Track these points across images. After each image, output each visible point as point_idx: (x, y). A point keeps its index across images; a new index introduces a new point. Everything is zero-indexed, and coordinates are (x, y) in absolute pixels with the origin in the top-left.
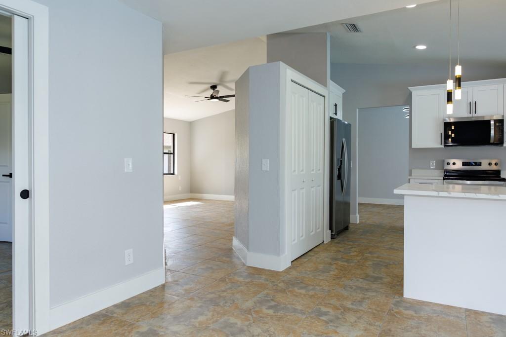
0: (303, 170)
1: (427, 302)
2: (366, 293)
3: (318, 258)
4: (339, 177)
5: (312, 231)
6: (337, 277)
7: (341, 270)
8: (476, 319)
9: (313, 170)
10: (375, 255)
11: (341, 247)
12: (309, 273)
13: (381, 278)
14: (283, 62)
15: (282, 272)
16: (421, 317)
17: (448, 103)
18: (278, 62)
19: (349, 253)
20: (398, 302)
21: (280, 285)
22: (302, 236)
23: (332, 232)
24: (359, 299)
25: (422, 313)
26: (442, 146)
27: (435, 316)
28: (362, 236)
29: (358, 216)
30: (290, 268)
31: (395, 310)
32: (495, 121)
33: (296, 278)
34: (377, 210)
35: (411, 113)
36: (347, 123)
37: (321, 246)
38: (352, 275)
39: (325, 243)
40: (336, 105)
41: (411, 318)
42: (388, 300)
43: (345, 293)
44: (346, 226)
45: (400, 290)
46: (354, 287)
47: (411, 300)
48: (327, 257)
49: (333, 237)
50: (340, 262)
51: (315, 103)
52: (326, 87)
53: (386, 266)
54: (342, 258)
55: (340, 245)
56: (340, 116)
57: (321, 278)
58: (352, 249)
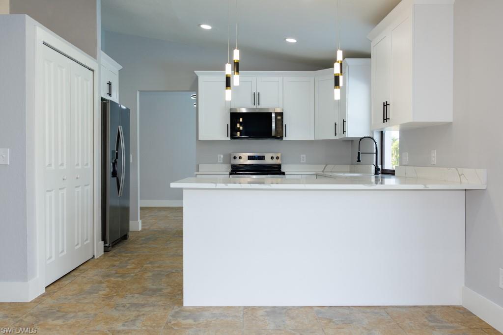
0: (62, 164)
1: (207, 307)
2: (141, 310)
3: (85, 277)
4: (115, 174)
5: (78, 244)
6: (108, 297)
7: (113, 287)
8: (252, 314)
9: (78, 165)
10: (156, 265)
11: (116, 261)
12: (70, 297)
13: (161, 290)
14: (29, 15)
15: (31, 302)
16: (199, 324)
17: (227, 89)
18: (23, 15)
19: (126, 266)
20: (177, 312)
21: (26, 320)
22: (63, 251)
23: (105, 243)
24: (132, 318)
25: (201, 319)
26: (229, 139)
27: (214, 321)
28: (143, 245)
29: (140, 221)
30: (43, 295)
31: (173, 322)
32: (276, 114)
33: (51, 307)
34: (163, 213)
35: (197, 101)
36: (124, 107)
37: (90, 262)
38: (127, 291)
39: (96, 257)
40: (110, 84)
41: (189, 327)
42: (166, 313)
43: (116, 314)
44: (123, 235)
45: (180, 300)
46: (128, 305)
47: (191, 308)
48: (96, 275)
49: (106, 250)
50: (113, 279)
51: (80, 78)
52: (96, 59)
53: (168, 276)
54: (117, 273)
55: (116, 259)
56: (115, 98)
57: (86, 301)
58: (129, 262)
